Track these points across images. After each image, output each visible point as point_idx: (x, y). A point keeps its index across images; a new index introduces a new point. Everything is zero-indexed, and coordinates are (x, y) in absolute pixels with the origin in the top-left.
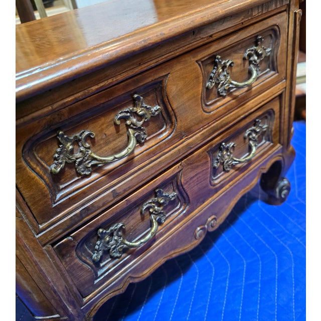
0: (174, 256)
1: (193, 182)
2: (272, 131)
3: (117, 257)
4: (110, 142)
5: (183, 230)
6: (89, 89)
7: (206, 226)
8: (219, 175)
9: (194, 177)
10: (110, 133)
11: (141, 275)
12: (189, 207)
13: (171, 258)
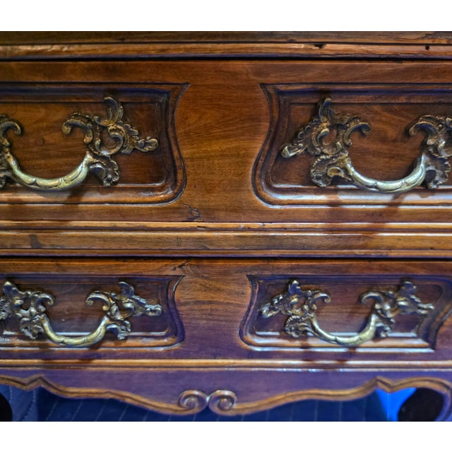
0: (128, 401)
1: (199, 310)
2: (441, 324)
3: (27, 338)
4: (49, 157)
5: (155, 374)
6: (16, 47)
7: (208, 399)
8: (269, 333)
9: (203, 303)
10: (52, 141)
11: (62, 388)
12: (181, 347)
13: (121, 401)
